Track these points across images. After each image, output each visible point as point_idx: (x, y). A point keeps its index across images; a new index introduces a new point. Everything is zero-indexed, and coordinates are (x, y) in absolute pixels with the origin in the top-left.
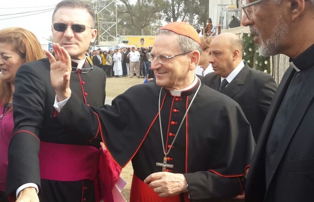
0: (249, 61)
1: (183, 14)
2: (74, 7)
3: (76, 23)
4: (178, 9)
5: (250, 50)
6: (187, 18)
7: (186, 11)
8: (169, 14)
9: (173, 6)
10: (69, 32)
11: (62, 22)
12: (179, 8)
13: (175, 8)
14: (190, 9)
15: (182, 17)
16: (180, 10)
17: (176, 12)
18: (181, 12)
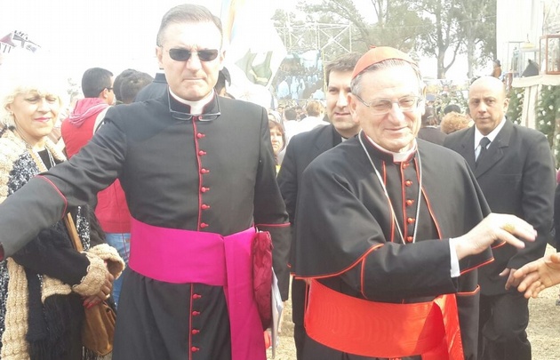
0: (549, 123)
1: (457, 39)
2: (198, 20)
3: (203, 47)
4: (448, 32)
5: (551, 107)
6: (464, 47)
7: (461, 35)
8: (432, 40)
9: (439, 28)
10: (195, 62)
11: (183, 46)
12: (449, 30)
13: (443, 30)
14: (469, 32)
15: (456, 44)
16: (451, 33)
17: (444, 37)
18: (454, 36)
